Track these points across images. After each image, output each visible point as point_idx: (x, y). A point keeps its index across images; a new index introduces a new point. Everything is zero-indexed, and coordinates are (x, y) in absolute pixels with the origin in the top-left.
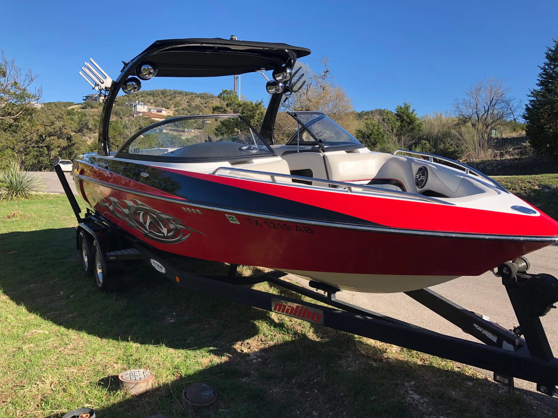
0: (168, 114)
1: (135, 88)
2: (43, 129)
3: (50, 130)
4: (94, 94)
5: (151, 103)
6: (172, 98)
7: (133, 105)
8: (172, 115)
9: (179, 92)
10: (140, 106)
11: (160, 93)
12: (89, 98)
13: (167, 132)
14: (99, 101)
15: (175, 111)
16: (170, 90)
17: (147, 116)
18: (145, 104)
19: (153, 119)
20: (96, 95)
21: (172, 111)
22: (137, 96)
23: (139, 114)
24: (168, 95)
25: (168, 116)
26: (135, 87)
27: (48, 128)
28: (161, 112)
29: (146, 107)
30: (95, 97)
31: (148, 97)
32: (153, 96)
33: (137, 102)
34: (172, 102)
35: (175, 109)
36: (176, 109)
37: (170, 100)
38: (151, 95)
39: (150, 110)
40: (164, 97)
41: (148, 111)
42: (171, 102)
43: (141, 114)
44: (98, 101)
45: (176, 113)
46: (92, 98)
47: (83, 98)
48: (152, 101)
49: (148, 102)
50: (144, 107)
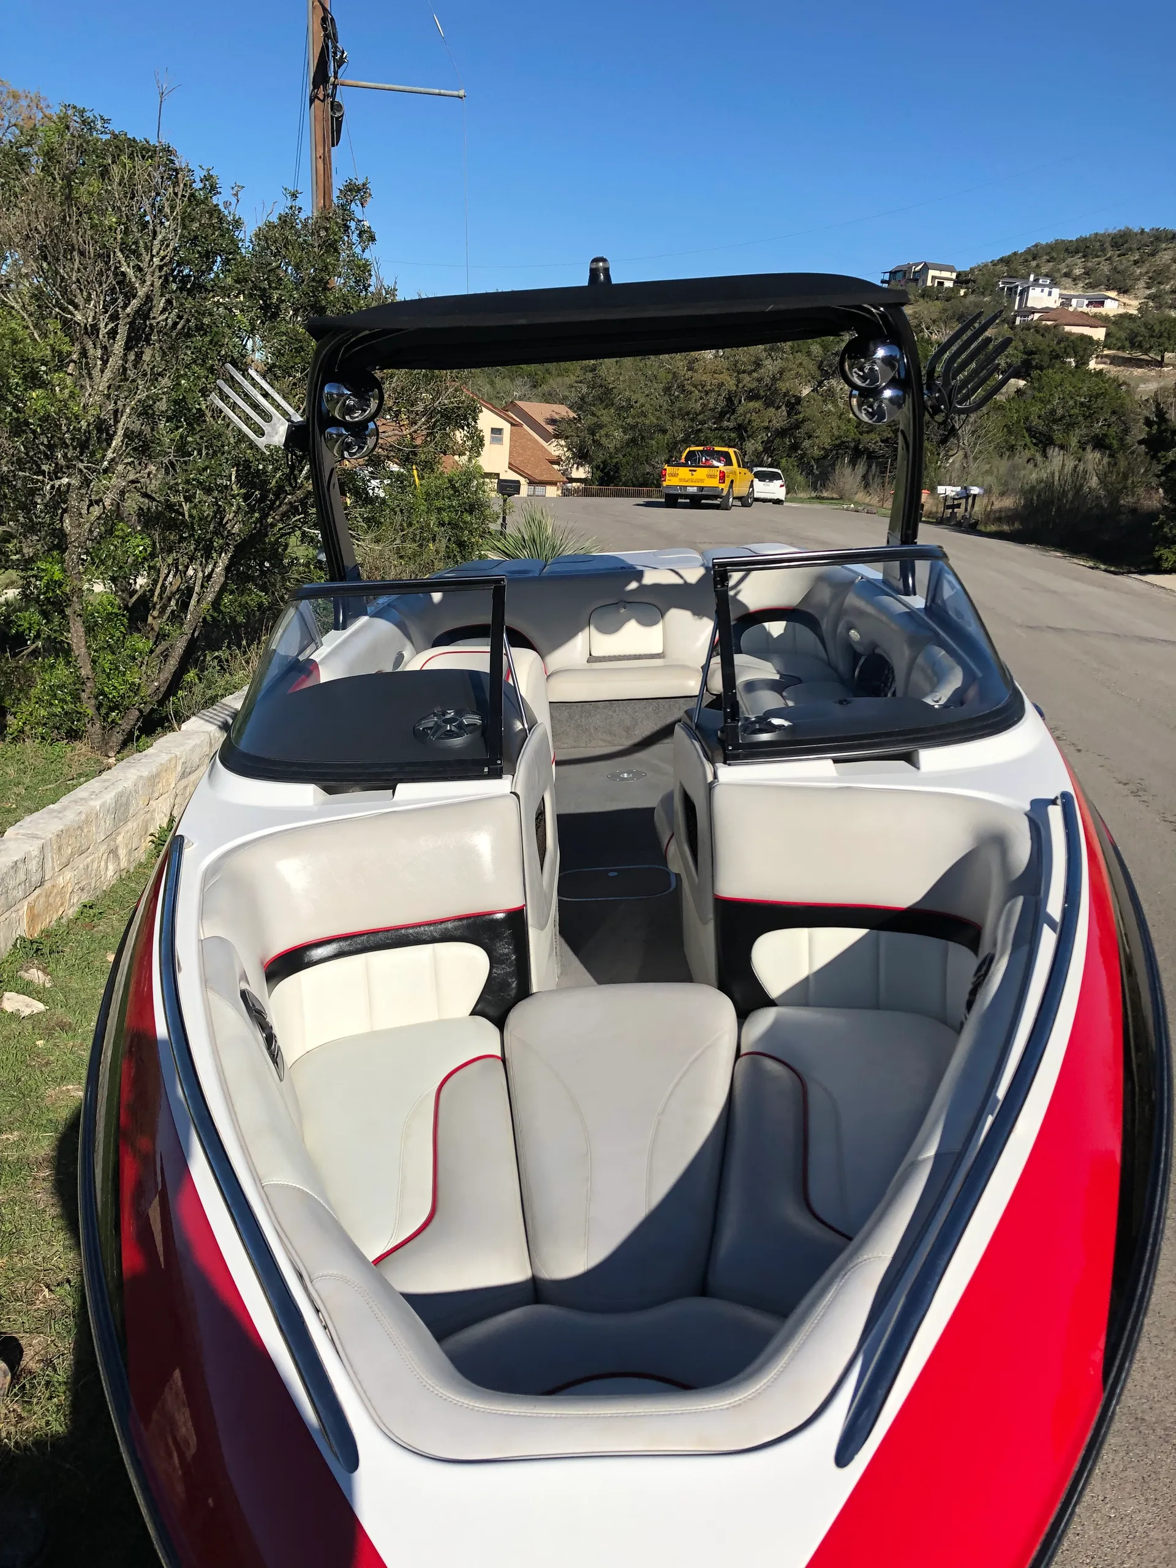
0: (1122, 311)
1: (348, 447)
2: (733, 382)
3: (749, 385)
4: (913, 265)
5: (1074, 280)
6: (1146, 257)
7: (1020, 288)
8: (1135, 312)
9: (1170, 236)
10: (1038, 290)
11: (1107, 245)
12: (899, 276)
13: (1101, 366)
14: (925, 281)
15: (1148, 297)
16: (1143, 231)
17: (1049, 323)
18: (1054, 284)
19: (1067, 328)
20: (917, 265)
21: (1136, 298)
22: (1034, 259)
23: (1030, 318)
24: (1134, 246)
25: (1121, 316)
26: (347, 443)
27: (746, 378)
28: (1102, 304)
29: (1056, 292)
30: (915, 272)
31: (1069, 261)
32: (1084, 256)
33: (1032, 278)
34: (1144, 270)
35: (1148, 292)
36: (1153, 290)
37: (1136, 262)
38: (1077, 252)
39: (1066, 301)
40: (1119, 256)
41: (1062, 304)
42: (1138, 271)
43: (1036, 316)
44: (920, 283)
45: (1151, 304)
46: (907, 275)
47: (881, 277)
48: (1078, 272)
49: (1066, 275)
50: (1050, 294)
